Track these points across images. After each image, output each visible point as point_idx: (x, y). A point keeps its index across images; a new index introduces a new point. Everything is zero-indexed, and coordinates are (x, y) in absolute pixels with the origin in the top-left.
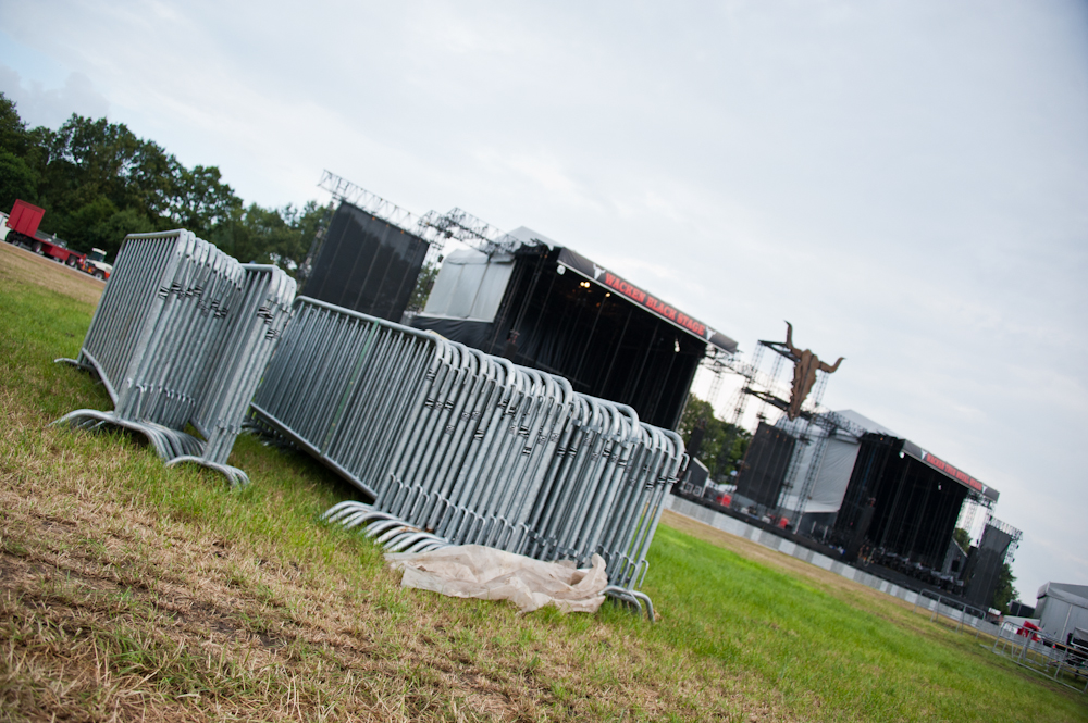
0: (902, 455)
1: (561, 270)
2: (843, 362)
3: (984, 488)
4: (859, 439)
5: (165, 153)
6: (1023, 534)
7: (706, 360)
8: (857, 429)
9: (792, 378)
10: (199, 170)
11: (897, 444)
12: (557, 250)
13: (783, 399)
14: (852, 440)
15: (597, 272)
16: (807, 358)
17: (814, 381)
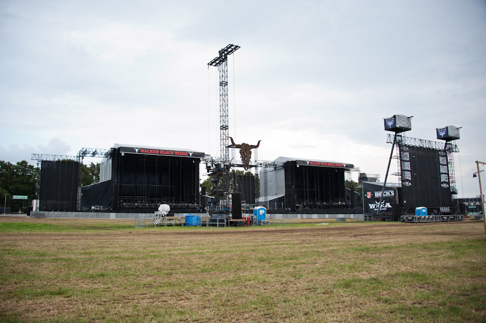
0: (298, 166)
1: (123, 154)
2: (260, 142)
3: (345, 165)
4: (283, 167)
5: (5, 162)
6: (380, 175)
7: (202, 162)
8: (280, 163)
9: (240, 155)
10: (18, 163)
11: (294, 163)
12: (119, 148)
13: (240, 164)
14: (281, 168)
15: (137, 150)
16: (244, 146)
17: (251, 153)
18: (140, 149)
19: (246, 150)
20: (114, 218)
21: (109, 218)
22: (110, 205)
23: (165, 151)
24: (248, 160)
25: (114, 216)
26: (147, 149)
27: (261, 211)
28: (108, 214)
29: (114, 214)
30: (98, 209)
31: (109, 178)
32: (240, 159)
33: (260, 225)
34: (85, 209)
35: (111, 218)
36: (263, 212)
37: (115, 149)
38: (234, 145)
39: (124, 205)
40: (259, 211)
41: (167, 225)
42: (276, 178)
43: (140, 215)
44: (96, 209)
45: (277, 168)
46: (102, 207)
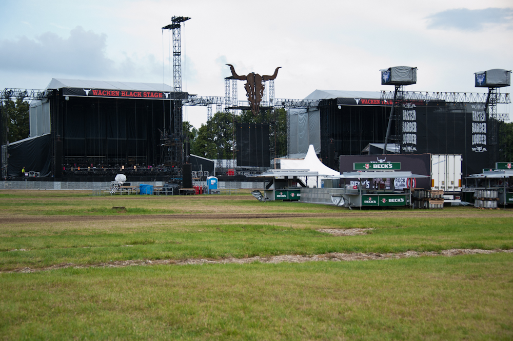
0: (340, 107)
1: (67, 98)
2: (279, 70)
4: (318, 107)
8: (315, 101)
11: (334, 102)
12: (61, 90)
13: (246, 106)
14: (315, 109)
15: (87, 92)
16: (251, 78)
17: (263, 88)
18: (92, 90)
19: (255, 83)
20: (60, 188)
21: (53, 188)
22: (50, 170)
23: (129, 92)
24: (258, 100)
25: (60, 186)
26: (102, 90)
27: (212, 181)
28: (51, 183)
29: (59, 183)
30: (34, 176)
31: (47, 131)
32: (246, 98)
33: (210, 194)
34: (13, 175)
35: (55, 188)
36: (215, 181)
37: (55, 90)
38: (235, 77)
39: (72, 170)
40: (210, 181)
41: (123, 194)
42: (309, 125)
43: (95, 184)
44: (30, 176)
45: (310, 110)
46: (38, 173)
